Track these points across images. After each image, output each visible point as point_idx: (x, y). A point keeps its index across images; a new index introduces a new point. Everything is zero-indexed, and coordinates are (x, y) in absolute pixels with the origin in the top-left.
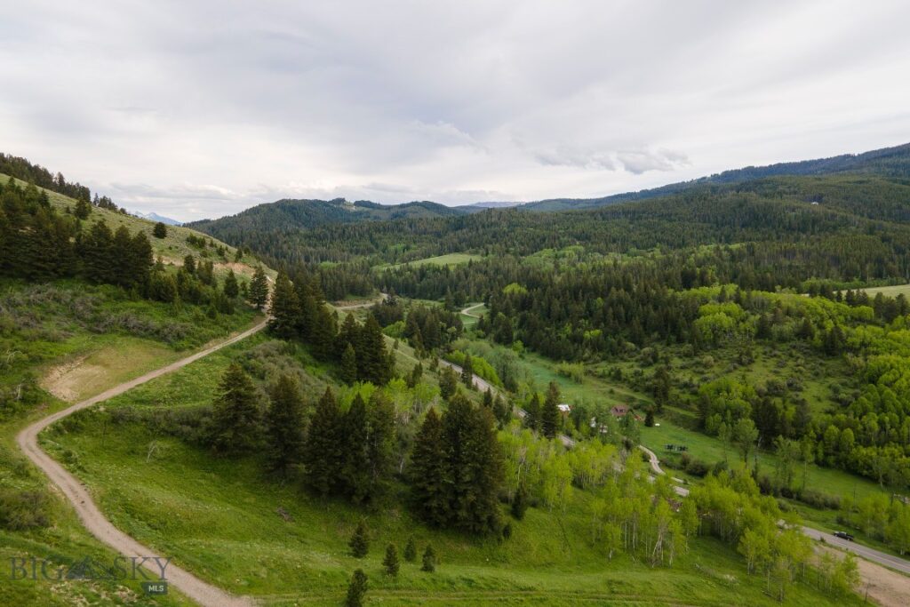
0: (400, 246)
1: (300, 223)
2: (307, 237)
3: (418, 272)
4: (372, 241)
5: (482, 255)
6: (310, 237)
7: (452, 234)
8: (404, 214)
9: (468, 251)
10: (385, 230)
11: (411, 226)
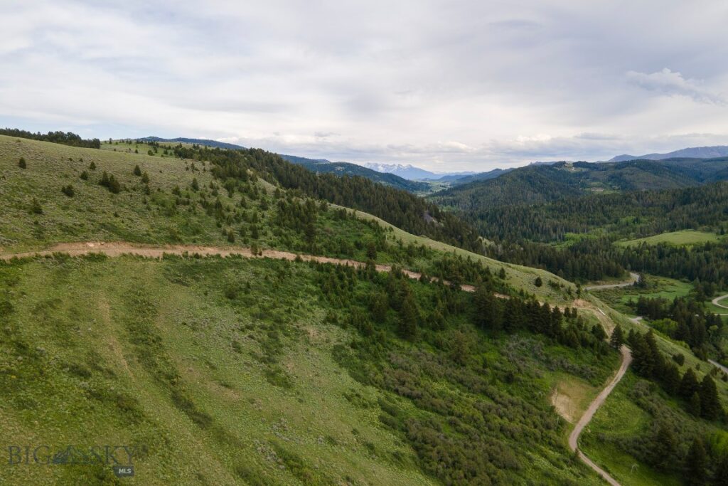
0: (630, 218)
1: (537, 191)
2: (550, 209)
3: (656, 250)
4: (604, 213)
5: (717, 234)
6: (553, 210)
7: (680, 209)
8: (621, 176)
9: (701, 228)
10: (615, 203)
11: (638, 199)
